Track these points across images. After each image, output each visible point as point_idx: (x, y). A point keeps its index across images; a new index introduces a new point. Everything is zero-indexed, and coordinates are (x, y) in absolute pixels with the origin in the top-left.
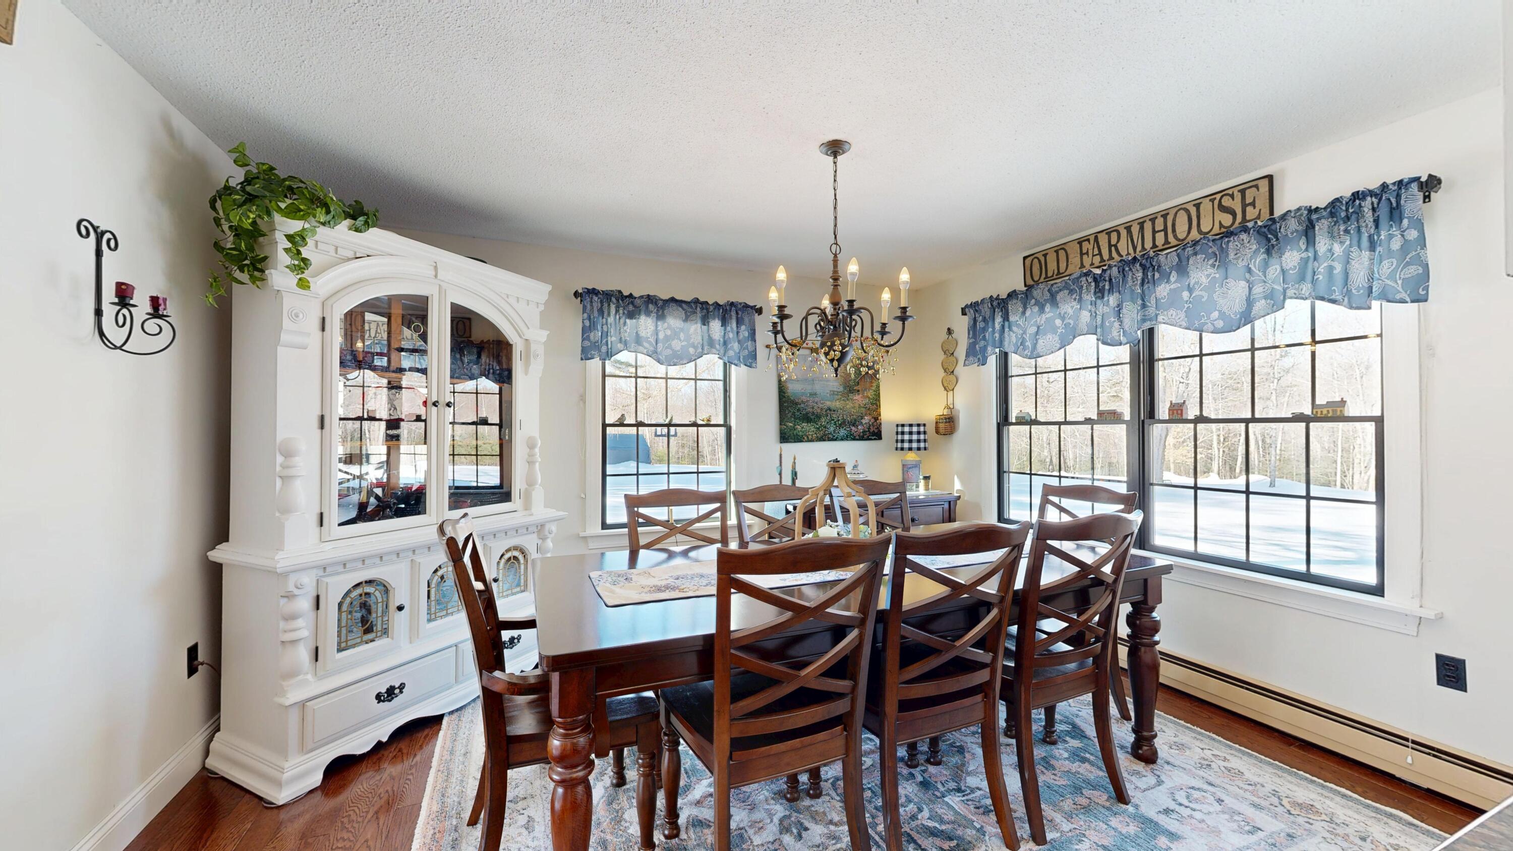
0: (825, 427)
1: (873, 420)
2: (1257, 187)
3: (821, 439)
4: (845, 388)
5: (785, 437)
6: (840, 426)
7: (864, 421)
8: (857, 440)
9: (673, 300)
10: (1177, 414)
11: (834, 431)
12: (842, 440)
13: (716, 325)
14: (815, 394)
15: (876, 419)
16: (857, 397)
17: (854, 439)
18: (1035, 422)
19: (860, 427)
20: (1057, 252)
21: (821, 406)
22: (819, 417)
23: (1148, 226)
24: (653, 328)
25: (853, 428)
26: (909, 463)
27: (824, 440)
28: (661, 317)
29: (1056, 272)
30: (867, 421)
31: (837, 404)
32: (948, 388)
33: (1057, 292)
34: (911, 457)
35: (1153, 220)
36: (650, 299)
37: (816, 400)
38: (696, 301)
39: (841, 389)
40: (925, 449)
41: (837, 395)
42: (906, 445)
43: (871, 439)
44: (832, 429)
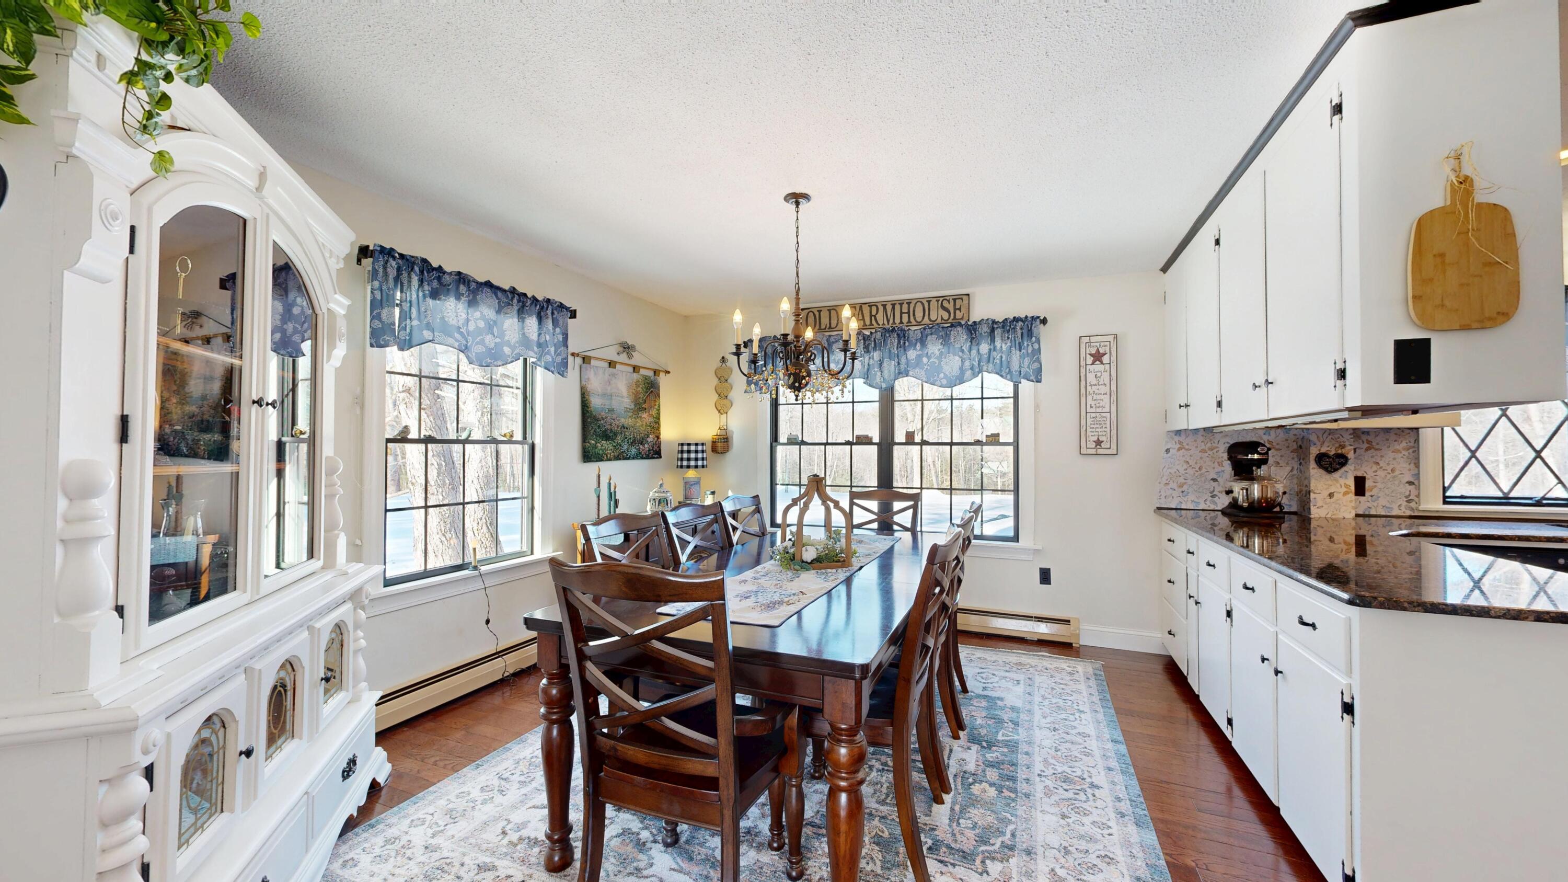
0: (620, 445)
1: (656, 439)
2: (962, 299)
3: (617, 458)
4: (635, 405)
5: (588, 456)
6: (632, 444)
7: (649, 440)
8: (645, 458)
9: (488, 284)
10: (910, 440)
11: (627, 449)
12: (633, 458)
13: (532, 322)
14: (613, 410)
15: (658, 437)
16: (645, 415)
17: (642, 458)
18: (803, 443)
19: (646, 446)
20: (829, 310)
21: (617, 423)
22: (616, 434)
23: (897, 307)
24: (464, 316)
25: (641, 446)
26: (692, 480)
27: (620, 459)
28: (472, 303)
29: (828, 326)
30: (652, 440)
31: (629, 422)
32: (722, 410)
33: (833, 343)
34: (691, 474)
35: (901, 304)
36: (461, 278)
37: (614, 416)
38: (513, 291)
39: (633, 406)
40: (703, 466)
41: (629, 412)
42: (685, 463)
43: (654, 458)
44: (626, 447)
